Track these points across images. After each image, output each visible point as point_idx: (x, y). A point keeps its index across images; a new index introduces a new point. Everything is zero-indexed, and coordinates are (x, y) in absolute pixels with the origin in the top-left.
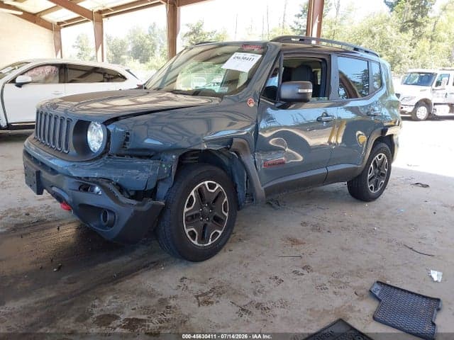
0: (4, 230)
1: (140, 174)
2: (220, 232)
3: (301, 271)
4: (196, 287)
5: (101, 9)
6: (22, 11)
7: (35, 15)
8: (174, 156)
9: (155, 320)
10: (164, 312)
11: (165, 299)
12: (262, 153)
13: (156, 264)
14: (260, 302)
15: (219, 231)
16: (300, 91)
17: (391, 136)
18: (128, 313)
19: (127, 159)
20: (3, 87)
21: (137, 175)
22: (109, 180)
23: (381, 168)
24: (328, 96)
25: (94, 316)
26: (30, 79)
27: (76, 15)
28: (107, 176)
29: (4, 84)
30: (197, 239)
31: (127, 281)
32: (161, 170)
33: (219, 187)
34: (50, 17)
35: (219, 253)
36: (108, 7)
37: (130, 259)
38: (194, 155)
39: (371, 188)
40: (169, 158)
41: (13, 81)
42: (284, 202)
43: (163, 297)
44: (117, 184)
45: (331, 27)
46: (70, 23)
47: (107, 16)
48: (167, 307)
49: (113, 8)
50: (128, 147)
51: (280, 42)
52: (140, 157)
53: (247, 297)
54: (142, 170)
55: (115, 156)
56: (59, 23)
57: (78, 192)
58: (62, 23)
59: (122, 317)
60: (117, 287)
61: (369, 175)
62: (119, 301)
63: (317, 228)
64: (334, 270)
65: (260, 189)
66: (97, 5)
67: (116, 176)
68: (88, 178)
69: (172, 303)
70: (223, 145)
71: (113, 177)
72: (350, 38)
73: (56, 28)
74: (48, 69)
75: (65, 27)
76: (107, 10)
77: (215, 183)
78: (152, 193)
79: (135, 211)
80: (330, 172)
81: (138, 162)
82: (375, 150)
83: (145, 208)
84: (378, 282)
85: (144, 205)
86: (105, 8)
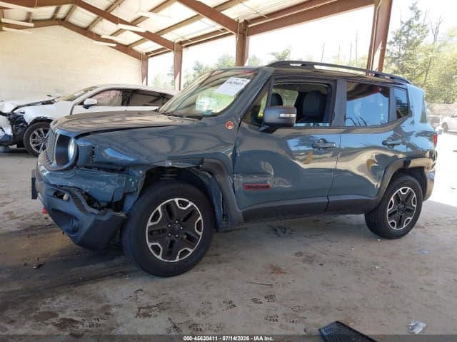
0: (19, 229)
1: (107, 187)
2: (191, 251)
3: (262, 299)
4: (144, 300)
5: (182, 40)
6: (117, 43)
7: (127, 46)
8: (141, 172)
9: (87, 323)
10: (101, 317)
11: (109, 307)
12: (242, 175)
13: (123, 274)
14: (197, 322)
15: (189, 249)
16: (282, 115)
17: (421, 169)
18: (68, 314)
19: (94, 172)
20: (73, 108)
21: (104, 186)
22: (80, 190)
23: (407, 203)
24: (331, 123)
25: (38, 311)
26: (96, 102)
27: (160, 47)
28: (79, 186)
29: (74, 105)
30: (161, 254)
31: (88, 285)
32: (128, 184)
33: (192, 206)
34: (138, 48)
35: (190, 271)
36: (187, 38)
37: (104, 266)
38: (172, 173)
39: (393, 224)
40: (137, 174)
41: (82, 103)
42: (292, 231)
43: (110, 304)
44: (86, 194)
45: (427, 54)
46: (155, 53)
47: (187, 46)
48: (106, 314)
49: (191, 39)
50: (95, 161)
51: (275, 67)
52: (106, 170)
53: (188, 316)
54: (109, 183)
55: (83, 168)
56: (147, 54)
57: (53, 198)
58: (150, 53)
59: (61, 316)
60: (76, 289)
61: (388, 210)
62: (68, 301)
63: (310, 260)
64: (298, 304)
65: (237, 211)
66: (178, 37)
67: (87, 186)
68: (62, 186)
69: (114, 310)
70: (194, 164)
71: (83, 187)
72: (448, 66)
73: (144, 58)
74: (113, 93)
75: (152, 56)
76: (187, 41)
77: (187, 200)
78: (117, 205)
79: (95, 220)
80: (332, 202)
81: (105, 175)
82: (397, 182)
83: (105, 218)
84: (337, 322)
85: (104, 214)
86: (184, 40)
